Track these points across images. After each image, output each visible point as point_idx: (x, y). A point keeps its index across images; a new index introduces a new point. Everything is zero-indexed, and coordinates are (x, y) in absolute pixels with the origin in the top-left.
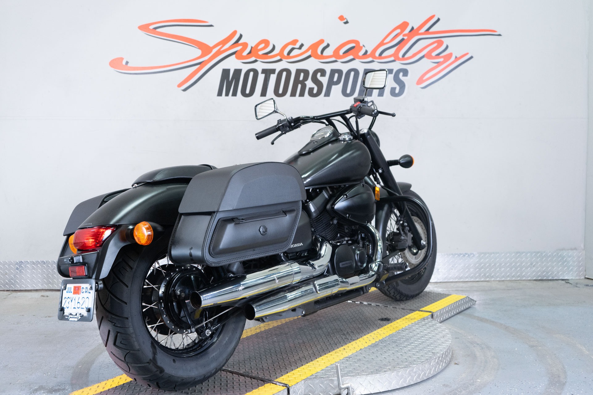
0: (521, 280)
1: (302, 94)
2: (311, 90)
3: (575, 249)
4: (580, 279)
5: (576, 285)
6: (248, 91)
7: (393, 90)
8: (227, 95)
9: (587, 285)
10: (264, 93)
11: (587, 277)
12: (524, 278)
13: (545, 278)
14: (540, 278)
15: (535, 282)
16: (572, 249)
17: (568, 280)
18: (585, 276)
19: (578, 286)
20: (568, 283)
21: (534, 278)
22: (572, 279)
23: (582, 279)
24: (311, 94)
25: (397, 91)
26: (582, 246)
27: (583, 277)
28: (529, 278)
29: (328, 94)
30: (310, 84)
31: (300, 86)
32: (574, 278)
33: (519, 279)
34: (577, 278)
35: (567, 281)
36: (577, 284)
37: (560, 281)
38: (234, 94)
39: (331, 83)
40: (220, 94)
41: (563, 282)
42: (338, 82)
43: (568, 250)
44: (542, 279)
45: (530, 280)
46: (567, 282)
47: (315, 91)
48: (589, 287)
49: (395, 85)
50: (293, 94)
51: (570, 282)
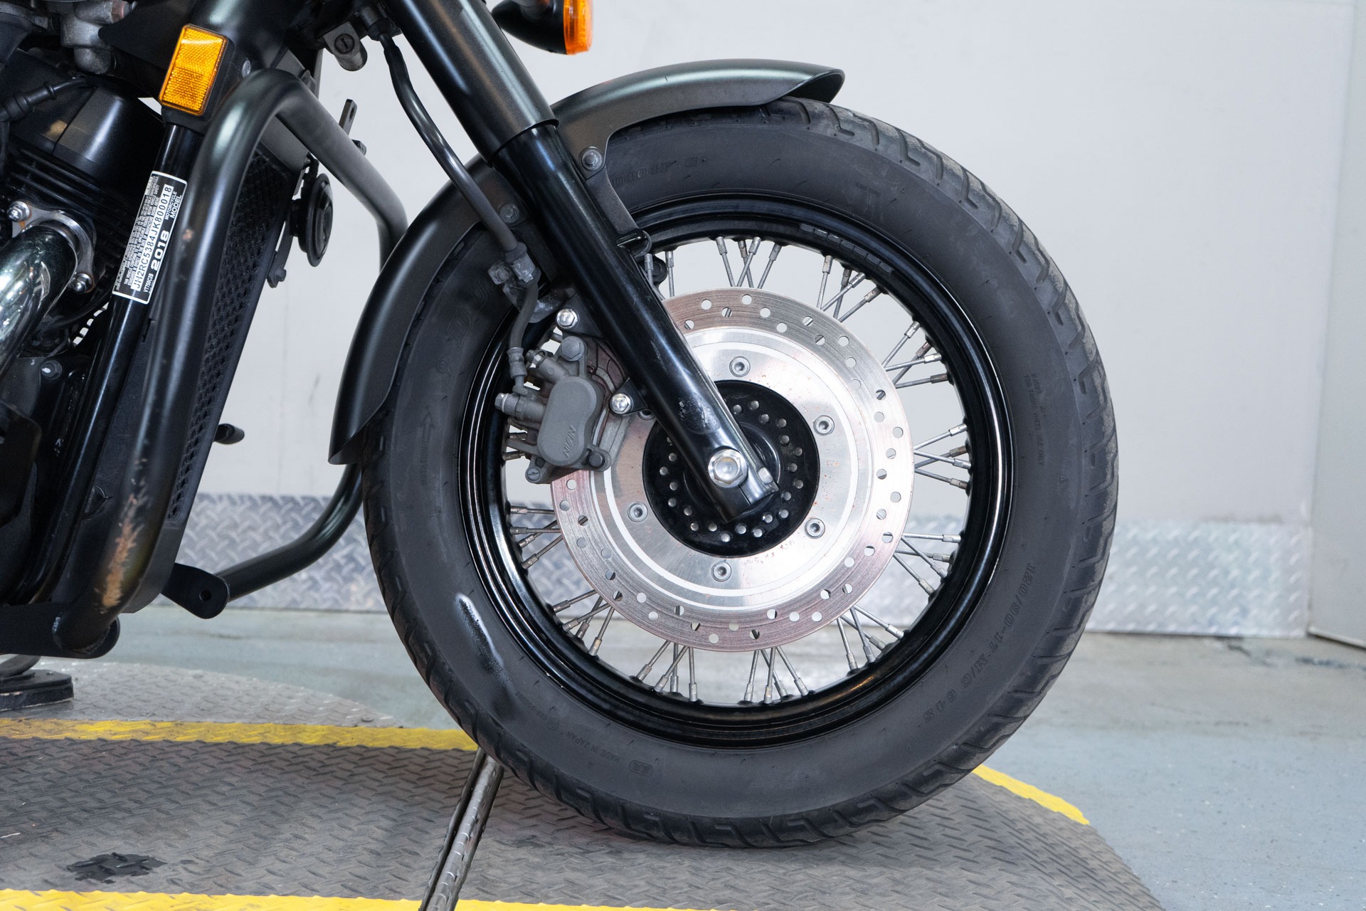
3: (1277, 519)
4: (1287, 639)
5: (1265, 656)
9: (1307, 661)
11: (1313, 630)
13: (1151, 628)
14: (1131, 627)
16: (1262, 520)
17: (1238, 638)
18: (1309, 625)
19: (1268, 660)
20: (1240, 649)
22: (1255, 637)
23: (1295, 639)
26: (1304, 509)
27: (1299, 633)
32: (1265, 633)
34: (1277, 633)
35: (1234, 643)
36: (1268, 653)
37: (1207, 642)
41: (1218, 645)
43: (1247, 521)
44: (1141, 628)
46: (1231, 648)
48: (1308, 668)
51: (1246, 646)
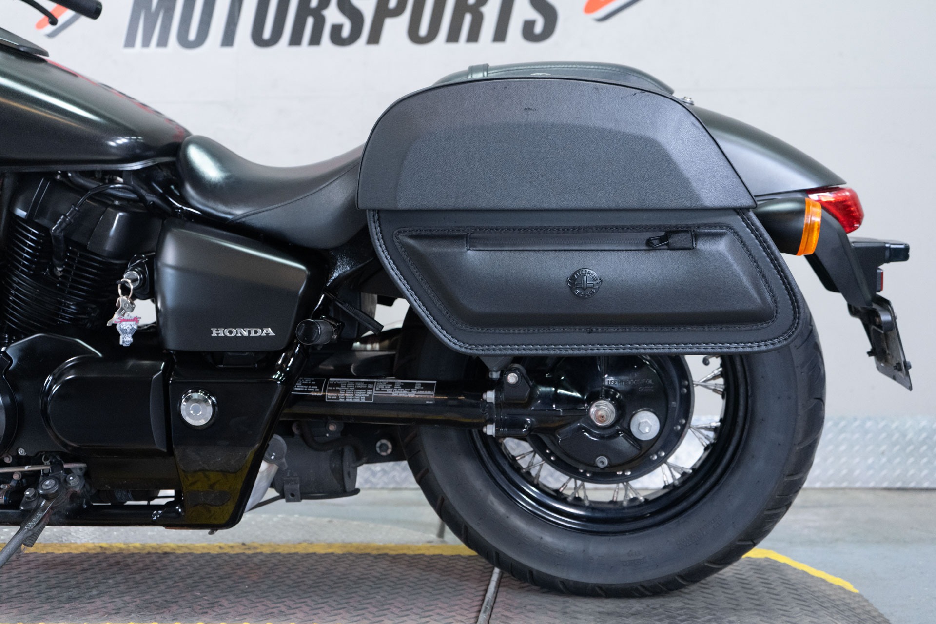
0: (851, 489)
1: (315, 40)
2: (336, 29)
6: (192, 35)
7: (528, 26)
8: (146, 43)
10: (228, 39)
12: (858, 485)
13: (912, 485)
14: (899, 485)
15: (886, 493)
21: (885, 485)
24: (337, 38)
25: (538, 28)
28: (872, 485)
29: (374, 38)
30: (333, 15)
31: (310, 21)
33: (845, 484)
38: (163, 42)
39: (383, 12)
40: (130, 42)
42: (398, 11)
44: (905, 486)
45: (873, 489)
47: (346, 32)
49: (533, 14)
50: (296, 40)
